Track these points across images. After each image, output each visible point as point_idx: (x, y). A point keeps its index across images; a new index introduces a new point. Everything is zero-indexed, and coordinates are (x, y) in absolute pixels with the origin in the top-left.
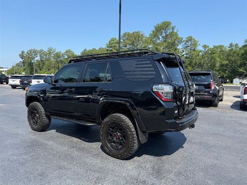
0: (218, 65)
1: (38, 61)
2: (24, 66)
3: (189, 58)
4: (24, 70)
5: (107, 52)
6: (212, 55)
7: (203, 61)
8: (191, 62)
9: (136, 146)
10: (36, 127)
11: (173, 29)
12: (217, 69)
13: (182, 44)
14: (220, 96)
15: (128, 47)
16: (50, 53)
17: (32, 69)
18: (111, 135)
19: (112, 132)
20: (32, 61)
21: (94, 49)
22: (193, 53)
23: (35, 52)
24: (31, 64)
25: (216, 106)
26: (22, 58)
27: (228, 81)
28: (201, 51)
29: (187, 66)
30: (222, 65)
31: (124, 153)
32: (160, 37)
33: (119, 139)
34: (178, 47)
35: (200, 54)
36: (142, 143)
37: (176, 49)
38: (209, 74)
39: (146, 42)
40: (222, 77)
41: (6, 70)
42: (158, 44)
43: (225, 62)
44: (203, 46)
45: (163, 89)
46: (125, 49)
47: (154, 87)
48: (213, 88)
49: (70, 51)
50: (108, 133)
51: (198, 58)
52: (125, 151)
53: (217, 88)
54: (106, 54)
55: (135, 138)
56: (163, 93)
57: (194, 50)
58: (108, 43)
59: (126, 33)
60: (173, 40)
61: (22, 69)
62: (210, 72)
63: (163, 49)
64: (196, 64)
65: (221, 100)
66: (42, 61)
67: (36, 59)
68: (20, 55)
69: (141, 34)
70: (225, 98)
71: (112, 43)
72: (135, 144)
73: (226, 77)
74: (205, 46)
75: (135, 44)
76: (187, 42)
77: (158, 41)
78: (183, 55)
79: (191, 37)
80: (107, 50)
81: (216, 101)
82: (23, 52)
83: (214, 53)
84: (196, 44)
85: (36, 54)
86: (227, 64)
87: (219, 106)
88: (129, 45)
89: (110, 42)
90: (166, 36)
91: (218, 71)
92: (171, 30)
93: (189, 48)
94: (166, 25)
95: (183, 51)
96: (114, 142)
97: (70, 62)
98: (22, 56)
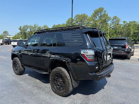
0: (132, 33)
1: (28, 31)
2: (21, 34)
3: (115, 29)
4: (22, 36)
5: (66, 26)
6: (128, 27)
7: (123, 30)
8: (116, 31)
9: (71, 89)
10: (17, 72)
11: (105, 12)
12: (132, 35)
13: (110, 21)
14: (132, 53)
15: (79, 23)
16: (35, 27)
17: (26, 36)
18: (56, 81)
19: (57, 78)
20: (26, 32)
21: (59, 25)
22: (117, 26)
23: (27, 27)
24: (25, 34)
25: (129, 59)
26: (20, 30)
27: (138, 42)
28: (122, 25)
29: (113, 34)
30: (135, 33)
31: (63, 92)
32: (98, 17)
33: (61, 83)
34: (108, 23)
35: (121, 26)
36: (75, 87)
37: (107, 24)
38: (125, 39)
39: (89, 20)
40: (134, 40)
41: (12, 36)
42: (96, 21)
43: (136, 31)
44: (123, 22)
45: (87, 53)
46: (77, 24)
47: (82, 51)
48: (127, 48)
49: (46, 26)
50: (55, 79)
51: (120, 28)
52: (64, 92)
53: (130, 47)
54: (66, 27)
55: (70, 84)
56: (87, 55)
57: (118, 24)
58: (67, 21)
59: (77, 15)
60: (105, 18)
61: (20, 36)
62: (126, 38)
63: (99, 24)
64: (118, 32)
65: (133, 55)
66: (31, 32)
67: (28, 30)
68: (19, 28)
69: (86, 15)
70: (135, 53)
71: (70, 21)
72: (70, 88)
73: (137, 40)
74: (124, 22)
75: (83, 21)
76: (113, 19)
77: (96, 19)
78: (111, 27)
79: (116, 17)
80: (67, 25)
81: (129, 56)
82: (21, 27)
83: (129, 26)
84: (119, 21)
85: (28, 28)
86: (138, 33)
87: (131, 59)
88: (79, 22)
89: (68, 20)
90: (101, 16)
91: (132, 36)
92: (104, 13)
93: (115, 23)
94: (101, 10)
95: (111, 25)
96: (58, 85)
97: (35, 34)
98: (20, 29)
